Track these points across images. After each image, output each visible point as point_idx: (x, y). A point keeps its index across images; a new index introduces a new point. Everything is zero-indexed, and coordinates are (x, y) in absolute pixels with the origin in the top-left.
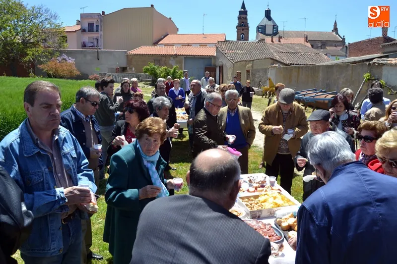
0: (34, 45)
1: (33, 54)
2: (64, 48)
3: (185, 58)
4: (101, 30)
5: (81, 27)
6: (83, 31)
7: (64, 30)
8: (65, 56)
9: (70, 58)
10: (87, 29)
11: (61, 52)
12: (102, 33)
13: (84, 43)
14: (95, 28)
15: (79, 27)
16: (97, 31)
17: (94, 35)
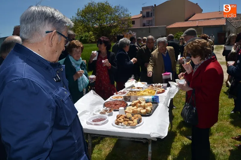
0: (116, 27)
1: (114, 32)
2: (130, 27)
3: (203, 28)
4: (153, 16)
5: (143, 15)
6: (143, 17)
7: (131, 17)
8: (131, 32)
9: (134, 32)
10: (146, 16)
11: (129, 30)
12: (154, 17)
13: (144, 24)
14: (150, 15)
15: (141, 15)
16: (151, 16)
17: (150, 19)
